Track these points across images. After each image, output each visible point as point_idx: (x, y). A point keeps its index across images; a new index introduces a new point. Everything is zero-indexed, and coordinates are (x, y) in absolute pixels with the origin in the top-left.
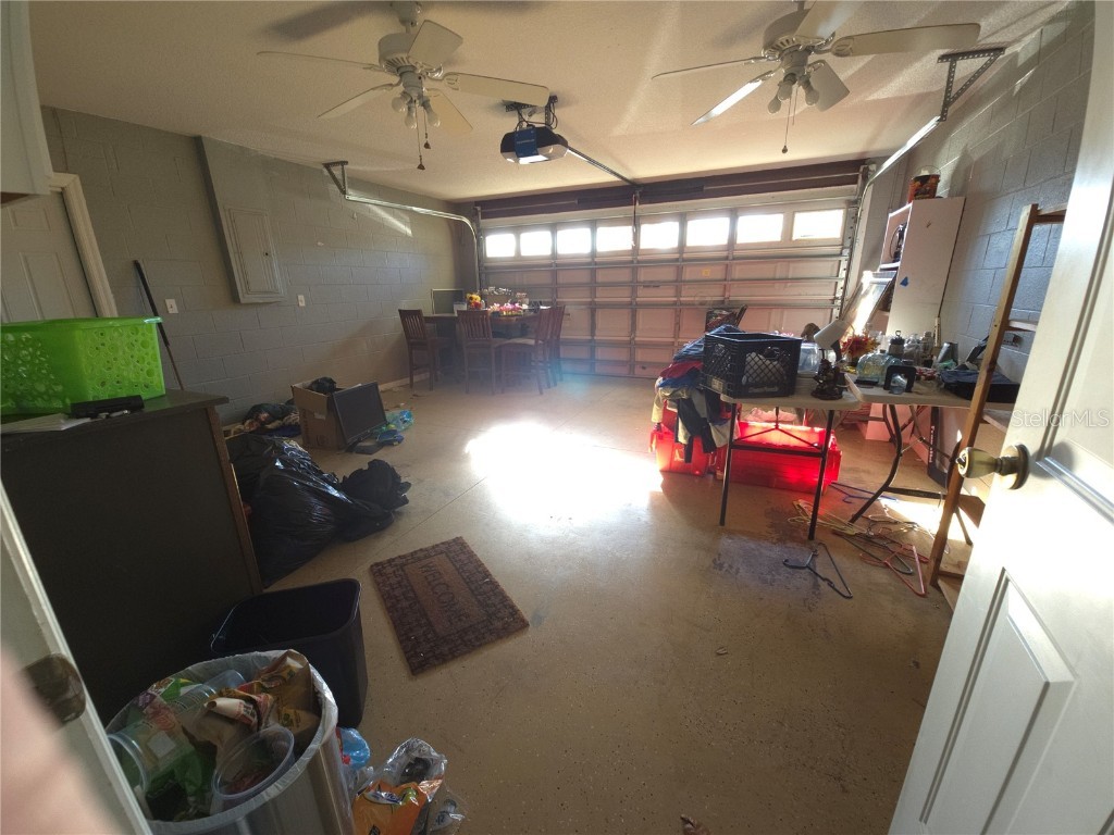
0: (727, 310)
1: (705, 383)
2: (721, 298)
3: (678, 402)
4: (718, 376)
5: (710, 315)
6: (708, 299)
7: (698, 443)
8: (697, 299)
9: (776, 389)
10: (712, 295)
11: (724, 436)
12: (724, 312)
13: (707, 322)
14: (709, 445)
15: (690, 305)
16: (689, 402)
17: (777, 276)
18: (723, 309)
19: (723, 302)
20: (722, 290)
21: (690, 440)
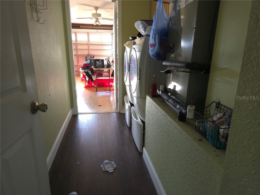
0: (90, 56)
1: (91, 67)
2: (88, 54)
3: (86, 72)
4: (93, 65)
5: (86, 58)
6: (85, 54)
7: (90, 80)
8: (82, 54)
9: (101, 67)
10: (86, 53)
11: (95, 78)
12: (89, 57)
13: (86, 59)
14: (92, 80)
15: (81, 55)
16: (88, 72)
17: (100, 49)
18: (89, 56)
19: (89, 55)
20: (88, 51)
21: (89, 80)
